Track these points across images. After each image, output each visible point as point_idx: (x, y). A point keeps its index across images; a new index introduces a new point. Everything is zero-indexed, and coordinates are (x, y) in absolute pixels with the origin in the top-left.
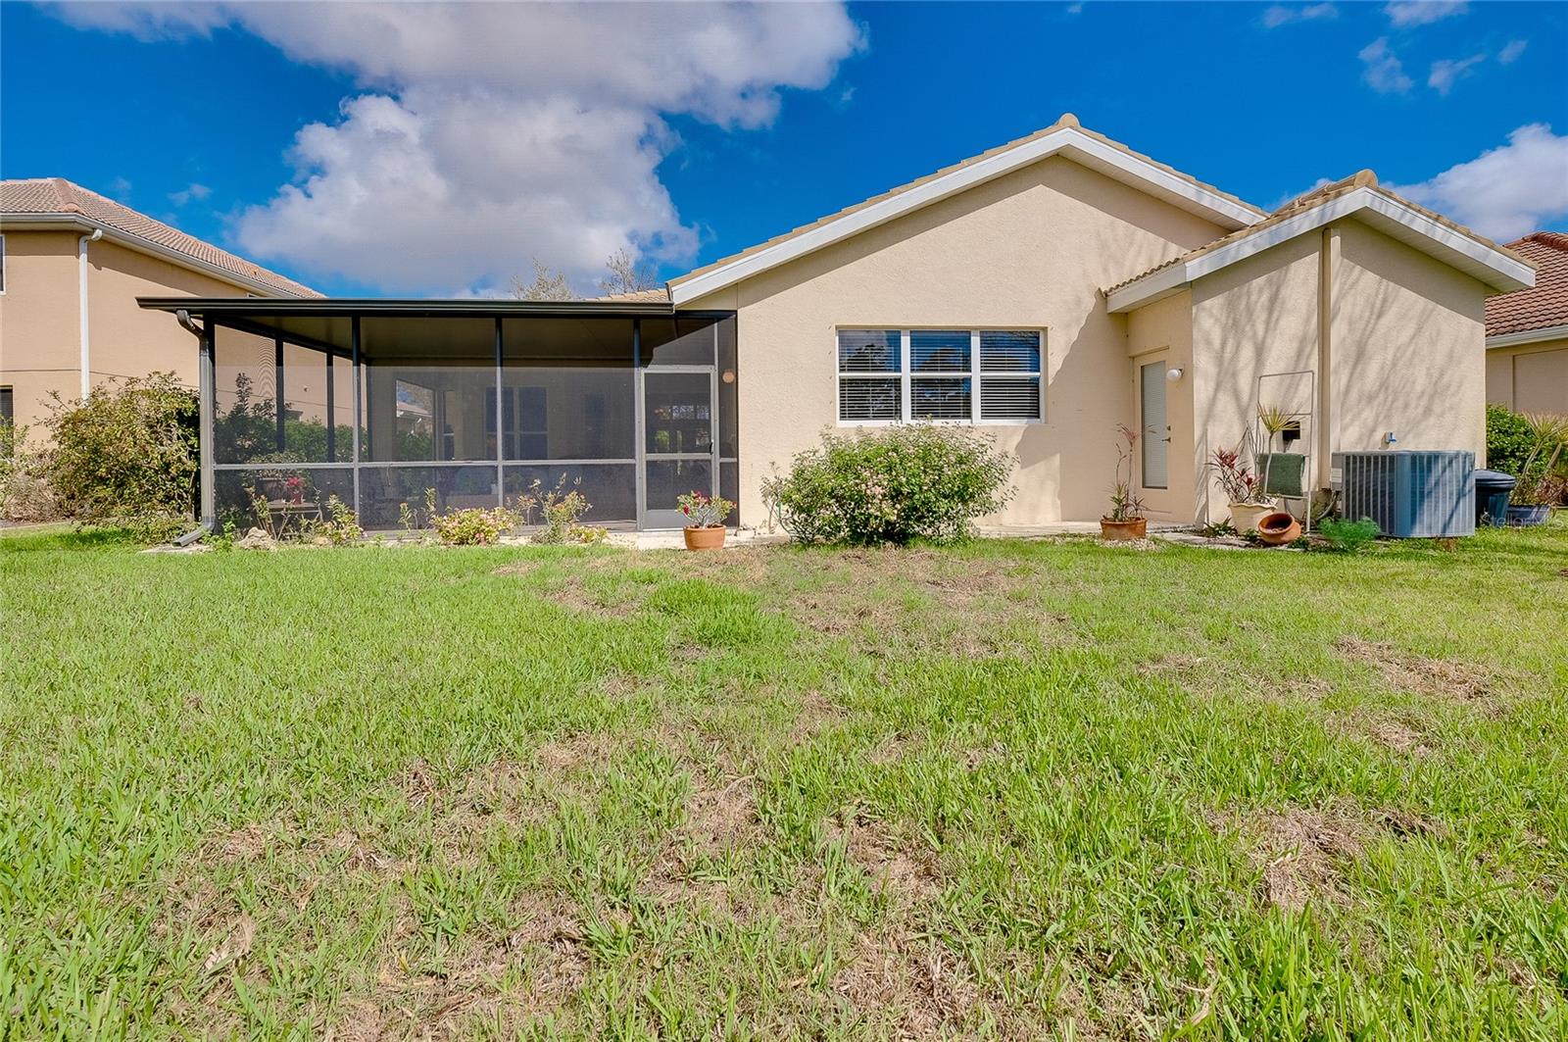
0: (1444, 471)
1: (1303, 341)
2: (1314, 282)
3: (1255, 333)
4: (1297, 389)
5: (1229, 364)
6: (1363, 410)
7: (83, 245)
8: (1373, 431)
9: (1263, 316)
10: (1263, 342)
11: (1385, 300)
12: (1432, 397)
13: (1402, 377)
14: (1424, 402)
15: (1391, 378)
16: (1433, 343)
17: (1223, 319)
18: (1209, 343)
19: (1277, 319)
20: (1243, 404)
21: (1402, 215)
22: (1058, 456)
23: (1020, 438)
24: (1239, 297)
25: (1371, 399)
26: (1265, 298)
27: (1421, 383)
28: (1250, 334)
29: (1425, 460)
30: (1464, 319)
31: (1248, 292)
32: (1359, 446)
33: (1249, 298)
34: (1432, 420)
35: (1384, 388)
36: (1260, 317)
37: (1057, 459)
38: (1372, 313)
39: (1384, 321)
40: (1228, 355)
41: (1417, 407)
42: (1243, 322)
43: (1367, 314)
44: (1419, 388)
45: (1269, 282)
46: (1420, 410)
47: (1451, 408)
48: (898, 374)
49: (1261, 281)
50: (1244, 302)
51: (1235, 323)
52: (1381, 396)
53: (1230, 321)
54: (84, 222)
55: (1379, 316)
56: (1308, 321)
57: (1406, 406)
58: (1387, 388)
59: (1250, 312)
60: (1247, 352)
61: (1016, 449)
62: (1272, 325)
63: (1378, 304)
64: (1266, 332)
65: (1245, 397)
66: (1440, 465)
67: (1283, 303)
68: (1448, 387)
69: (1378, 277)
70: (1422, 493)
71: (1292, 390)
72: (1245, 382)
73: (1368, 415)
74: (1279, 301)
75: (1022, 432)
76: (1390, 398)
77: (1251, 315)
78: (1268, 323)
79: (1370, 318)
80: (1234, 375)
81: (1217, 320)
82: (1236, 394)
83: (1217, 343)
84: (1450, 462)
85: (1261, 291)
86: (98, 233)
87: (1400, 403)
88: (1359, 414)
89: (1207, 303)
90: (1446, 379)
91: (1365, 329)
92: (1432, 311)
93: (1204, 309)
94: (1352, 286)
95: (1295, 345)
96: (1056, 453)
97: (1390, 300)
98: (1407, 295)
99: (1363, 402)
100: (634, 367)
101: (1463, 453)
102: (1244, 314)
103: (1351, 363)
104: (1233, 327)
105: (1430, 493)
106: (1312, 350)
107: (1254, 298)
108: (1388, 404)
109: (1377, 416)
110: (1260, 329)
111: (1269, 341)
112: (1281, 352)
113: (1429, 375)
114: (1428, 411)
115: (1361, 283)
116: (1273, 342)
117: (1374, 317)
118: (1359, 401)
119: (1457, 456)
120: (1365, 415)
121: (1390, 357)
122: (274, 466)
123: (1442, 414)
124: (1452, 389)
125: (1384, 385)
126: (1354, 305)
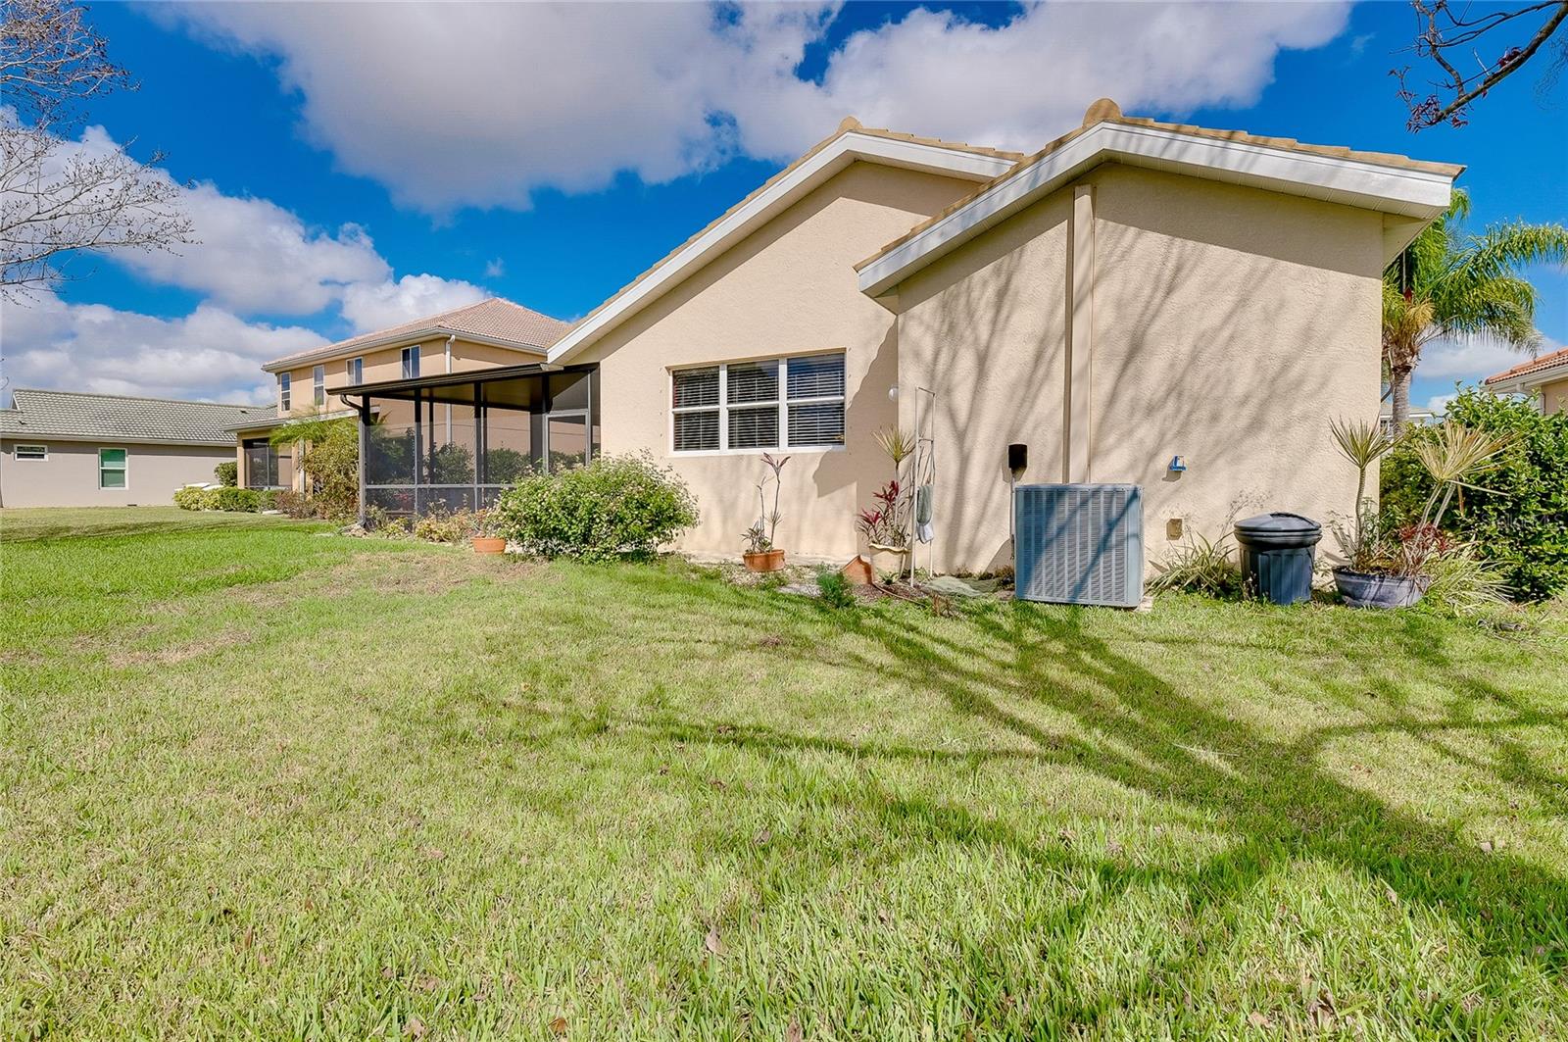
0: (1073, 512)
1: (1043, 342)
2: (1060, 261)
3: (976, 339)
4: (1033, 403)
5: (943, 379)
6: (1138, 426)
7: (448, 347)
8: (1152, 456)
9: (989, 315)
10: (988, 347)
11: (1178, 269)
12: (1264, 405)
13: (1208, 377)
14: (1248, 412)
15: (1188, 379)
16: (1269, 317)
17: (936, 325)
18: (917, 355)
19: (1008, 317)
20: (961, 425)
21: (1166, 148)
22: (855, 484)
23: (818, 465)
24: (957, 297)
25: (1151, 410)
26: (990, 292)
27: (1244, 381)
28: (971, 339)
29: (1044, 498)
30: (1333, 276)
31: (968, 287)
32: (1130, 475)
33: (969, 296)
34: (1264, 437)
35: (1174, 394)
36: (984, 316)
37: (853, 488)
38: (1155, 289)
39: (1176, 298)
40: (941, 366)
41: (1235, 418)
42: (962, 324)
43: (1147, 291)
44: (1239, 389)
45: (997, 272)
46: (1243, 422)
47: (1305, 417)
48: (716, 407)
49: (986, 271)
50: (963, 300)
51: (952, 328)
52: (1171, 405)
53: (945, 328)
54: (443, 333)
55: (1170, 291)
56: (1052, 313)
57: (1215, 418)
58: (1180, 394)
59: (971, 314)
60: (966, 362)
61: (814, 477)
62: (1000, 325)
63: (1167, 274)
64: (992, 334)
65: (962, 416)
66: (1067, 505)
67: (1017, 293)
68: (1299, 383)
69: (1165, 238)
70: (1038, 540)
71: (1027, 404)
72: (962, 399)
73: (1147, 432)
74: (1010, 293)
75: (819, 459)
76: (1186, 408)
77: (972, 317)
78: (994, 322)
79: (1152, 297)
80: (948, 392)
81: (928, 327)
82: (951, 415)
83: (928, 353)
84: (1084, 503)
85: (985, 283)
86: (453, 337)
87: (1204, 413)
88: (1131, 432)
89: (917, 309)
90: (1295, 372)
91: (1143, 314)
92: (1267, 272)
93: (913, 317)
94: (1122, 257)
95: (1031, 348)
96: (851, 482)
97: (1188, 265)
98: (1217, 256)
99: (1138, 416)
100: (542, 413)
101: (1109, 488)
102: (962, 316)
103: (1118, 363)
104: (950, 333)
105: (1049, 542)
106: (1057, 349)
107: (975, 294)
108: (1181, 417)
109: (1162, 435)
110: (984, 332)
111: (995, 345)
112: (1012, 356)
113: (1259, 366)
114: (1256, 425)
115: (1137, 251)
116: (1000, 346)
117: (1160, 294)
118: (1132, 414)
119: (1096, 492)
120: (1140, 433)
121: (1185, 348)
122: (396, 486)
123: (1287, 427)
124: (1307, 388)
125: (1175, 389)
126: (1125, 282)
